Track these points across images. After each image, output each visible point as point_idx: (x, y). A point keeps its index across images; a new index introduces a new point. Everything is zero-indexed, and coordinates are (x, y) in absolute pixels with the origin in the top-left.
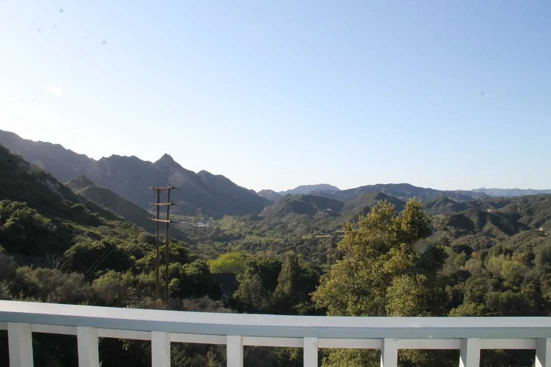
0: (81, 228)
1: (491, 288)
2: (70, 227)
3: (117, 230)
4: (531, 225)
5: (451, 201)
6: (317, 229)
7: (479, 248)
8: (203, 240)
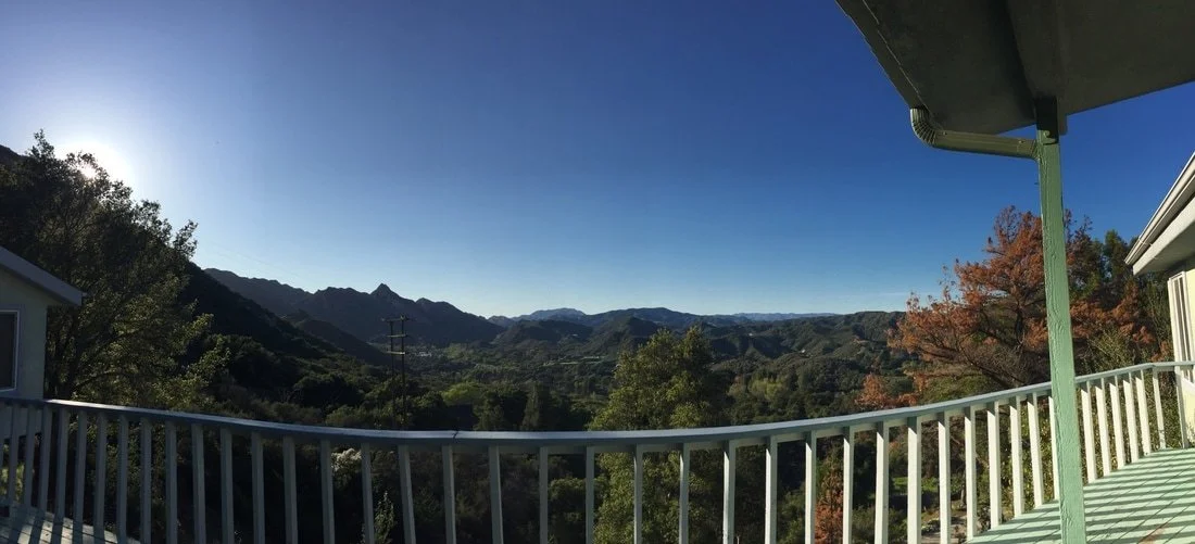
0: (303, 361)
1: (757, 412)
2: (292, 359)
3: (339, 362)
4: (794, 347)
5: (710, 326)
6: (562, 356)
7: (742, 372)
8: (426, 370)
